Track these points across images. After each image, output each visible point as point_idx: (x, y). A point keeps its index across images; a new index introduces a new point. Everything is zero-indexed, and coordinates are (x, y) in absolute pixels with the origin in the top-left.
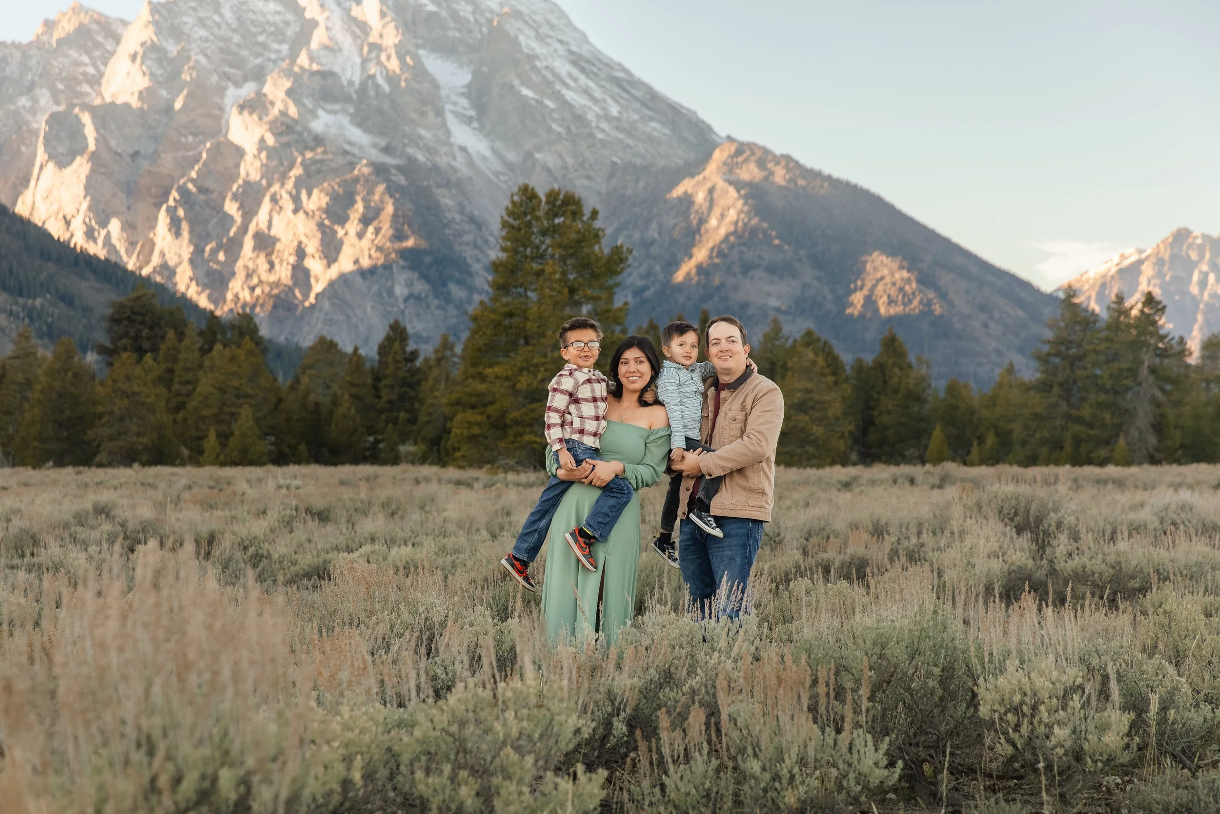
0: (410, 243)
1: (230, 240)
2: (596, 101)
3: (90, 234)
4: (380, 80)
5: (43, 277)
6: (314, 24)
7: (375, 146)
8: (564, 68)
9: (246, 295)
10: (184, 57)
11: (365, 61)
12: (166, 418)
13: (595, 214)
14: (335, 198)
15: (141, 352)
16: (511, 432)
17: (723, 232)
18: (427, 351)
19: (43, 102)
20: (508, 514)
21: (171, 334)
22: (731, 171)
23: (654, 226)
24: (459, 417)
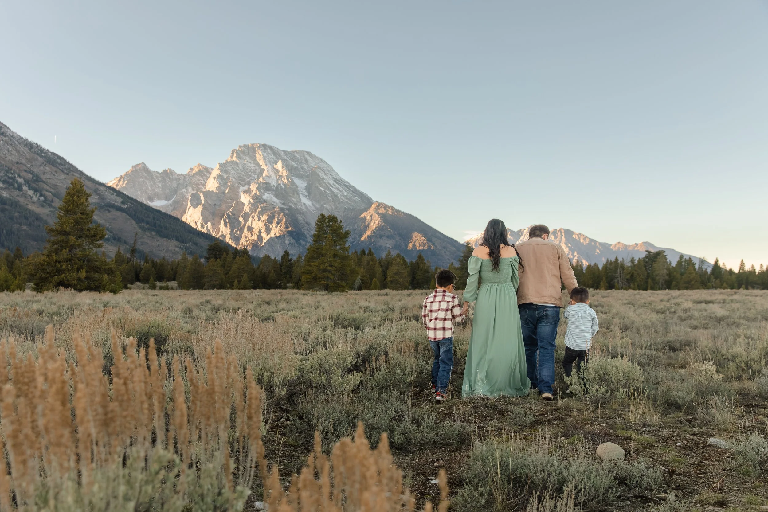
0: (290, 229)
1: (241, 228)
2: (340, 191)
3: (202, 226)
4: (282, 185)
5: (189, 238)
6: (264, 170)
7: (280, 203)
8: (332, 182)
9: (245, 243)
10: (228, 178)
11: (278, 180)
12: (223, 277)
13: (341, 221)
14: (269, 217)
15: (216, 258)
16: (318, 280)
17: (375, 227)
18: (294, 258)
19: (189, 190)
20: (319, 303)
21: (225, 253)
22: (377, 210)
23: (356, 225)
24: (304, 277)
